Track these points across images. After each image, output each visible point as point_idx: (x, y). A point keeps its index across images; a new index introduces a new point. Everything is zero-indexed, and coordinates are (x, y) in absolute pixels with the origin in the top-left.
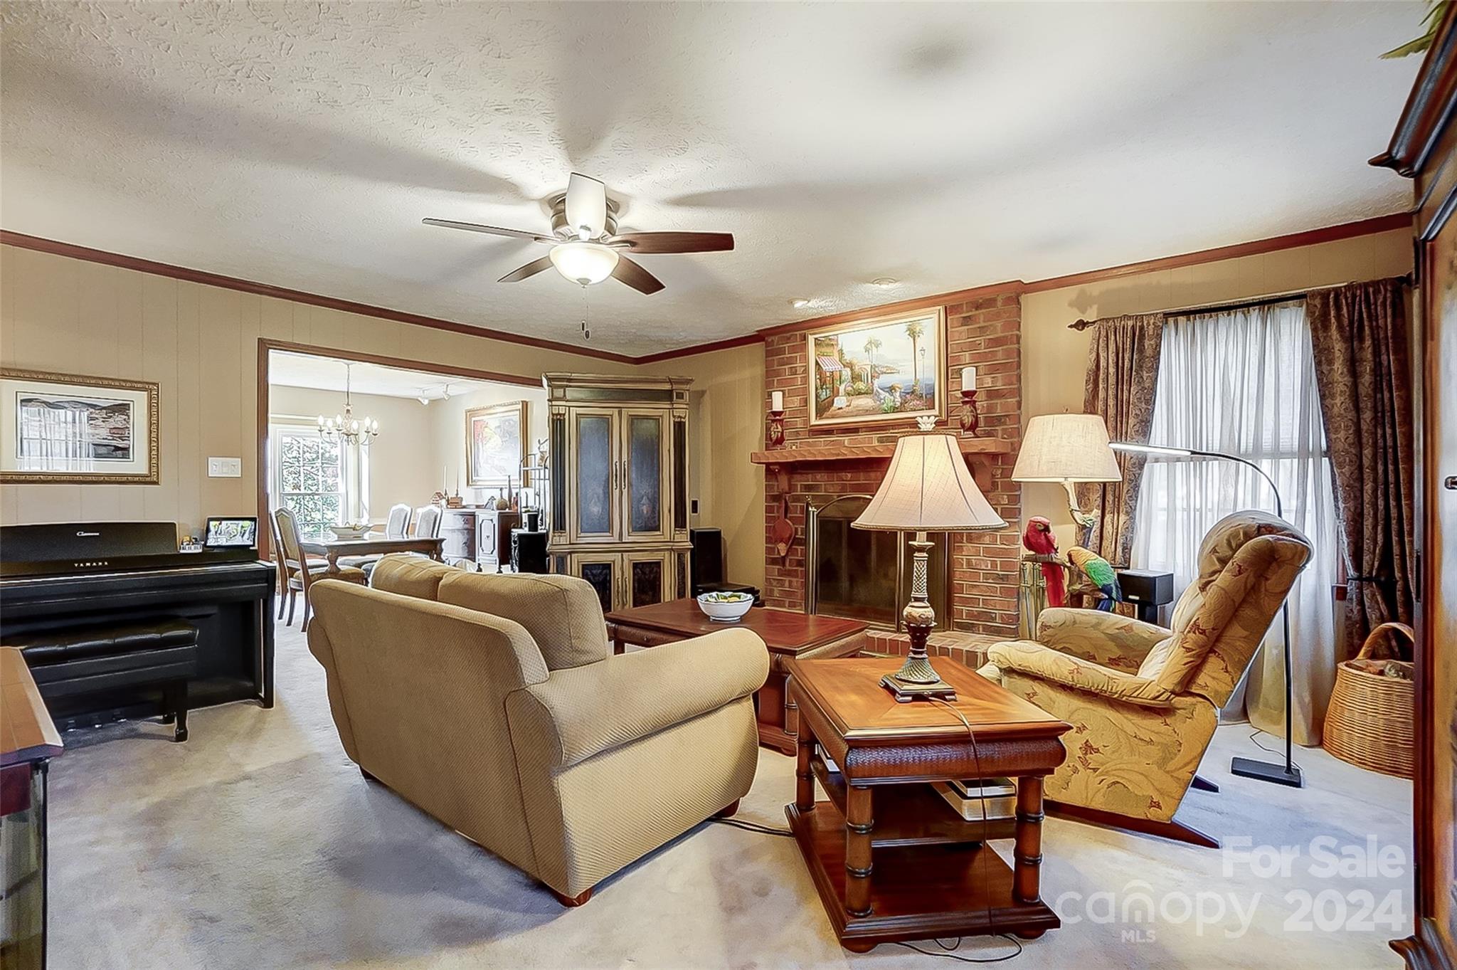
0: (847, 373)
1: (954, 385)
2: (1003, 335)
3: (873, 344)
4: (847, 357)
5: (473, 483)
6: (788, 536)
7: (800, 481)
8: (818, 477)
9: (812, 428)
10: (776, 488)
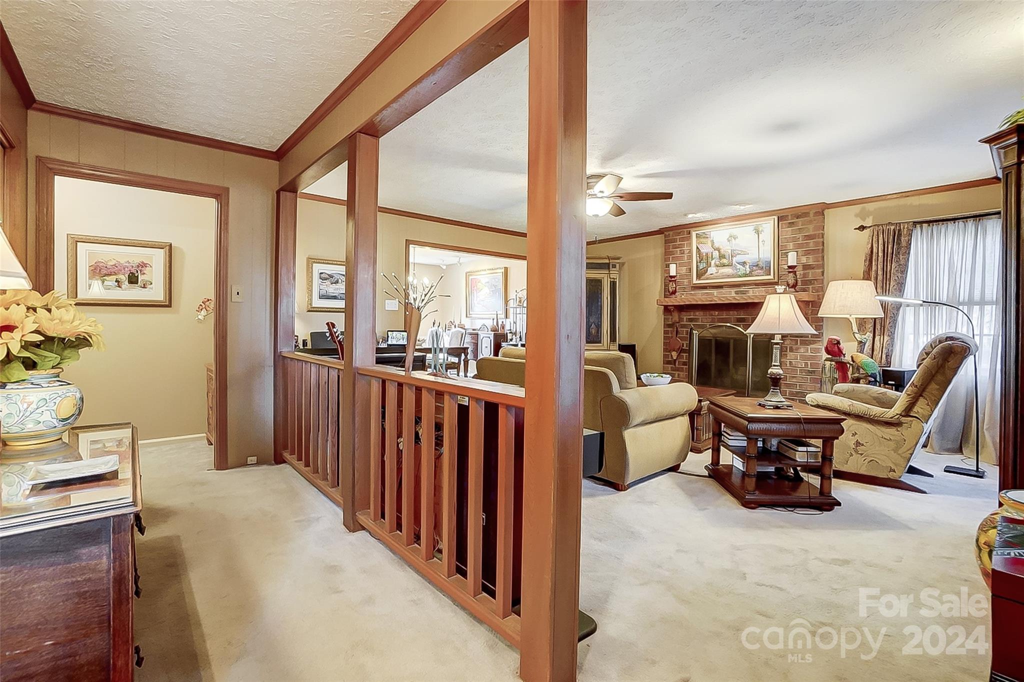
0: (716, 254)
1: (783, 261)
2: (813, 233)
3: (733, 237)
4: (716, 245)
5: (470, 316)
6: (678, 347)
7: (685, 316)
8: (697, 313)
9: (694, 285)
10: (670, 320)
